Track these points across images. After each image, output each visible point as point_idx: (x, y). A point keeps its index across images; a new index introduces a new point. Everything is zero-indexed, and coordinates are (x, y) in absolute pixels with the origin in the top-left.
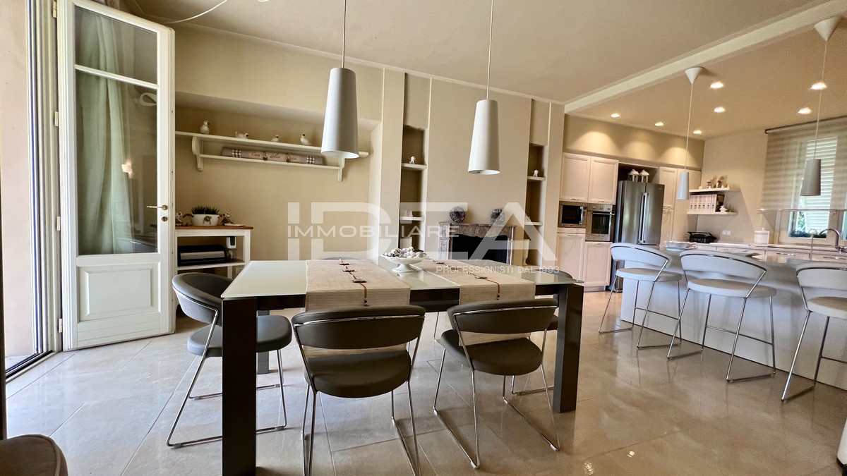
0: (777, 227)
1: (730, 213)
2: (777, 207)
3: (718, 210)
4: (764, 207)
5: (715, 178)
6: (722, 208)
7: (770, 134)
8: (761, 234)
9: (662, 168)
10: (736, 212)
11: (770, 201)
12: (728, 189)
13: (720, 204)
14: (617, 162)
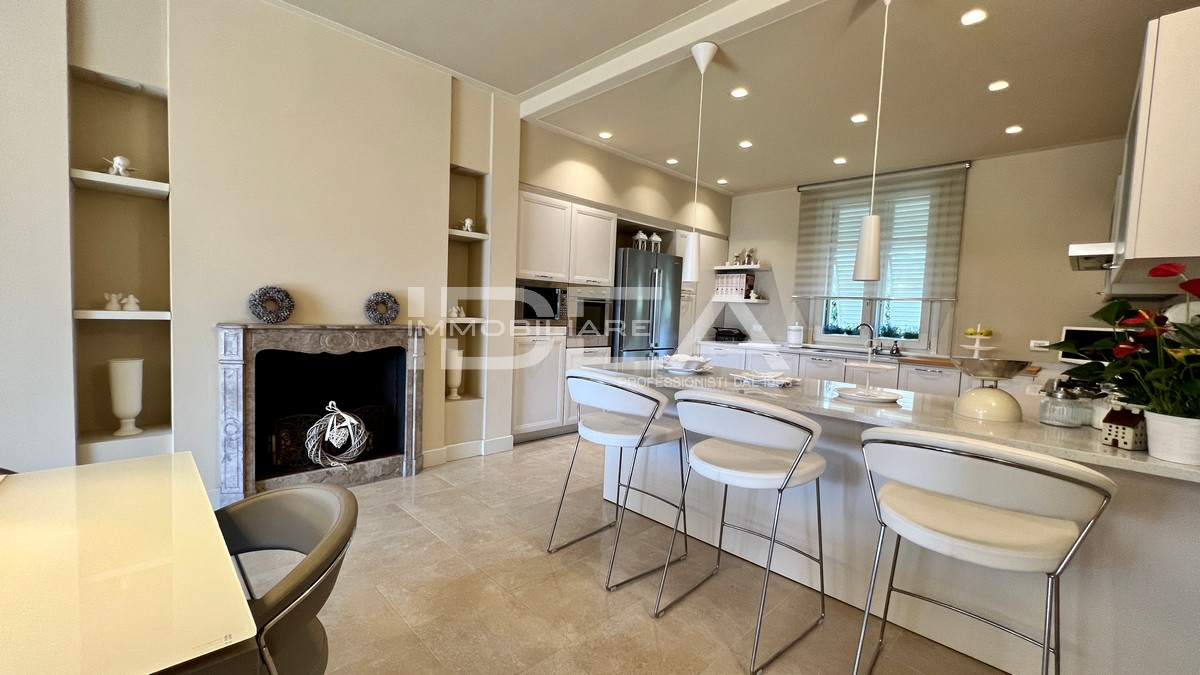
0: (811, 321)
1: (761, 301)
2: (809, 293)
3: (747, 296)
4: (796, 293)
5: (743, 252)
6: (753, 294)
7: (804, 193)
8: (795, 331)
9: (679, 232)
10: (768, 299)
11: (803, 285)
12: (757, 266)
13: (750, 287)
14: (614, 217)
